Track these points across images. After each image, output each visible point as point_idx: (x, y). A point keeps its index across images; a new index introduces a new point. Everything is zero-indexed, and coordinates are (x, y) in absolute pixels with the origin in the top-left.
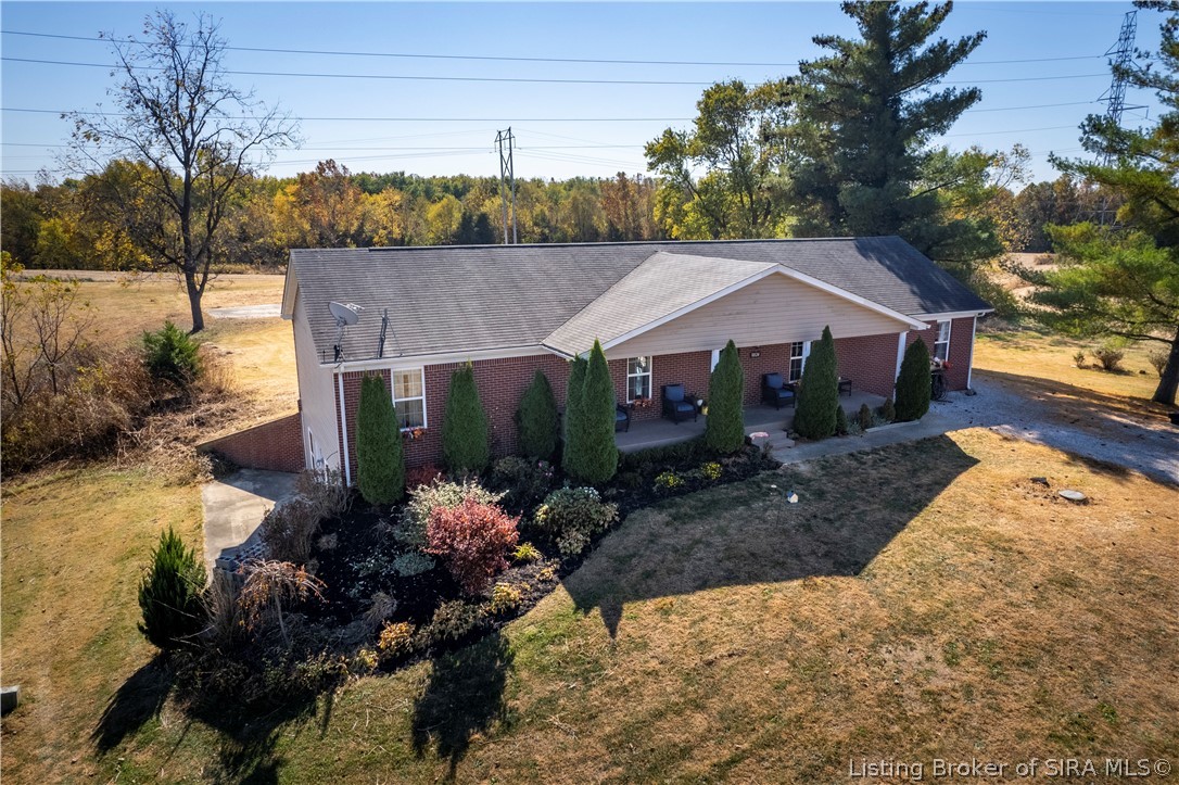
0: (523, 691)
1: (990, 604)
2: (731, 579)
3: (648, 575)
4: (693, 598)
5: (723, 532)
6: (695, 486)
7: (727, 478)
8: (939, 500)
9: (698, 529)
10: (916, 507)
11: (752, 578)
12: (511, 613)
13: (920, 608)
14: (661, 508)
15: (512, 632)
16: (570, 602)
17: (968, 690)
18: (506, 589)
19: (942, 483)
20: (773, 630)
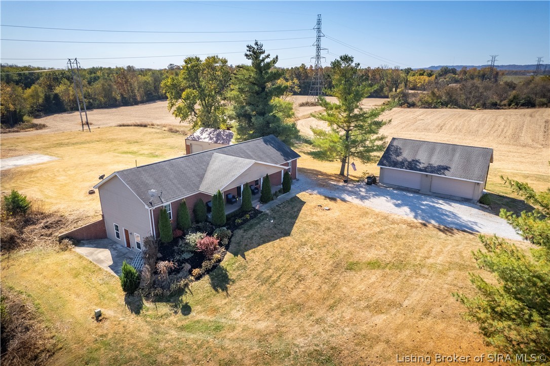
0: (232, 275)
1: (316, 236)
2: (264, 242)
3: (246, 245)
4: (258, 248)
5: (257, 232)
6: (246, 221)
7: (252, 218)
8: (300, 215)
9: (251, 232)
10: (296, 217)
11: (269, 241)
12: (219, 261)
13: (303, 240)
14: (240, 229)
15: (222, 264)
16: (232, 255)
17: (316, 253)
18: (217, 256)
19: (300, 210)
20: (277, 251)
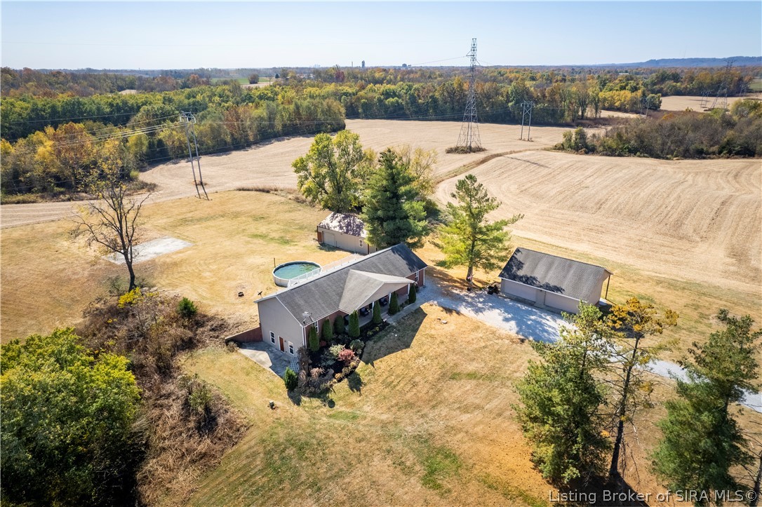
0: (364, 379)
1: (431, 349)
2: (389, 353)
3: (375, 355)
4: (385, 358)
5: (384, 343)
6: (376, 333)
7: (380, 330)
8: (421, 327)
9: (380, 344)
10: (416, 330)
11: (393, 352)
12: (355, 368)
13: (420, 352)
14: (371, 340)
15: (357, 370)
16: (364, 364)
17: (429, 364)
18: (353, 363)
19: (421, 323)
20: (399, 361)
